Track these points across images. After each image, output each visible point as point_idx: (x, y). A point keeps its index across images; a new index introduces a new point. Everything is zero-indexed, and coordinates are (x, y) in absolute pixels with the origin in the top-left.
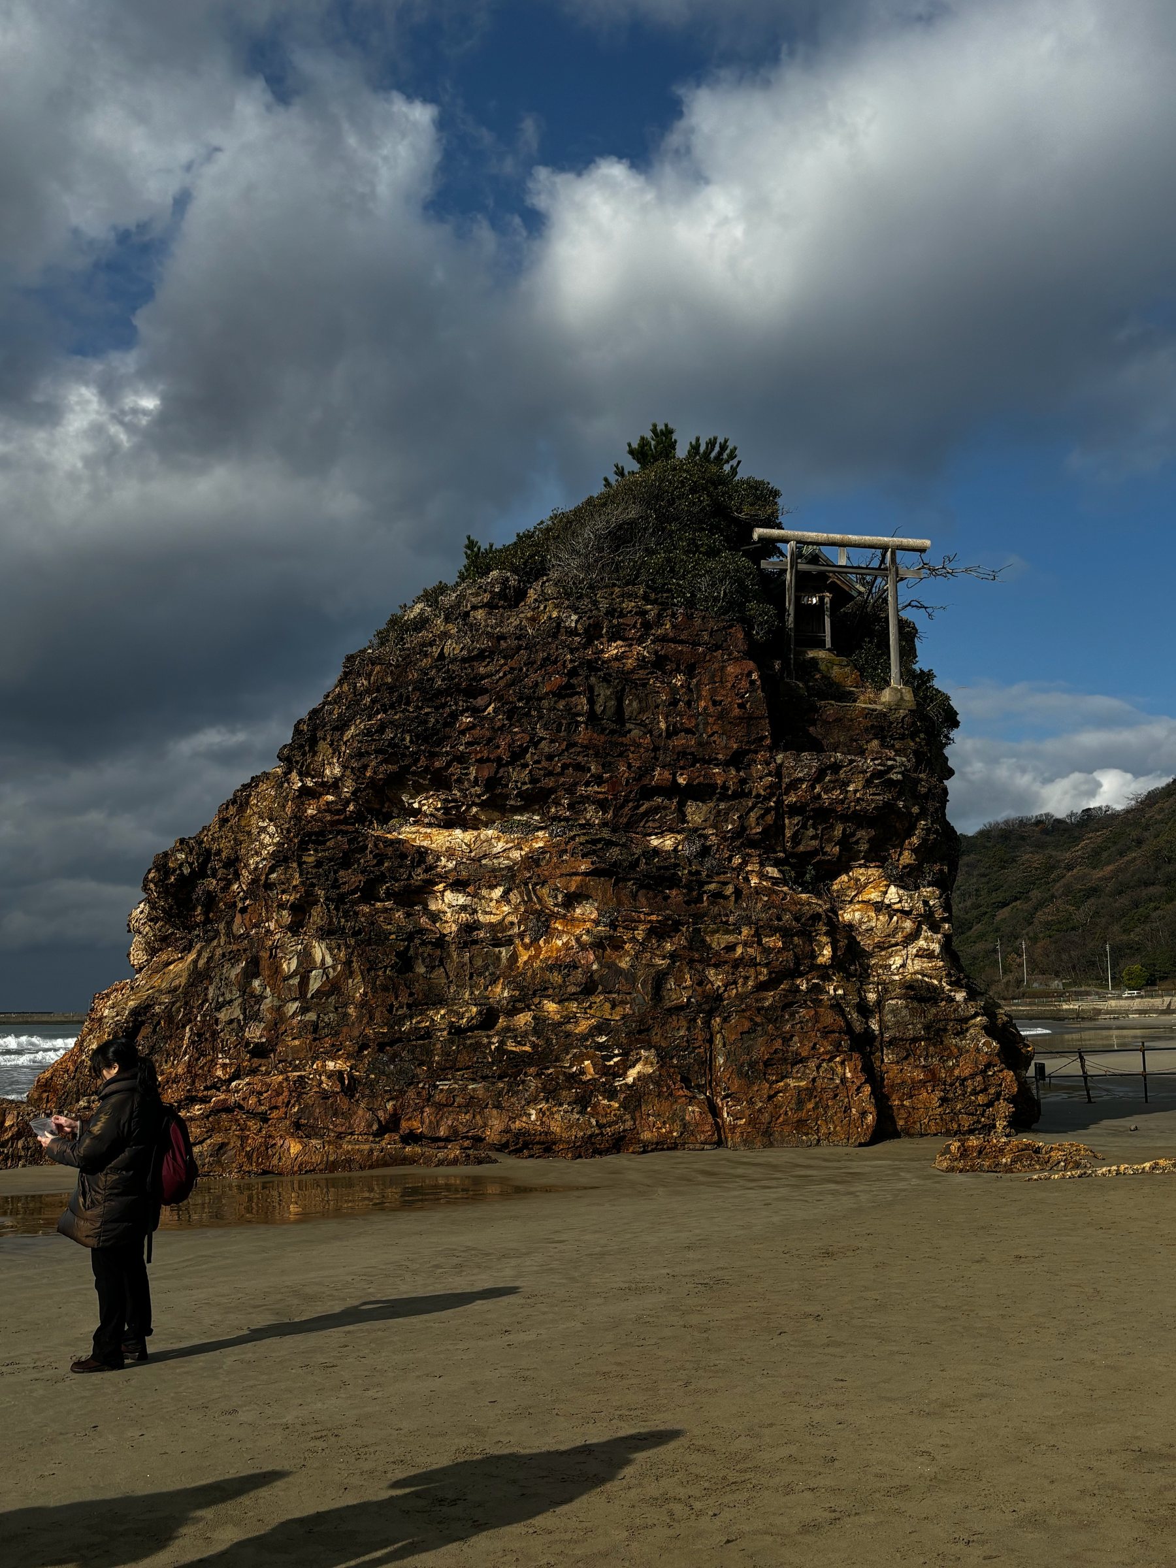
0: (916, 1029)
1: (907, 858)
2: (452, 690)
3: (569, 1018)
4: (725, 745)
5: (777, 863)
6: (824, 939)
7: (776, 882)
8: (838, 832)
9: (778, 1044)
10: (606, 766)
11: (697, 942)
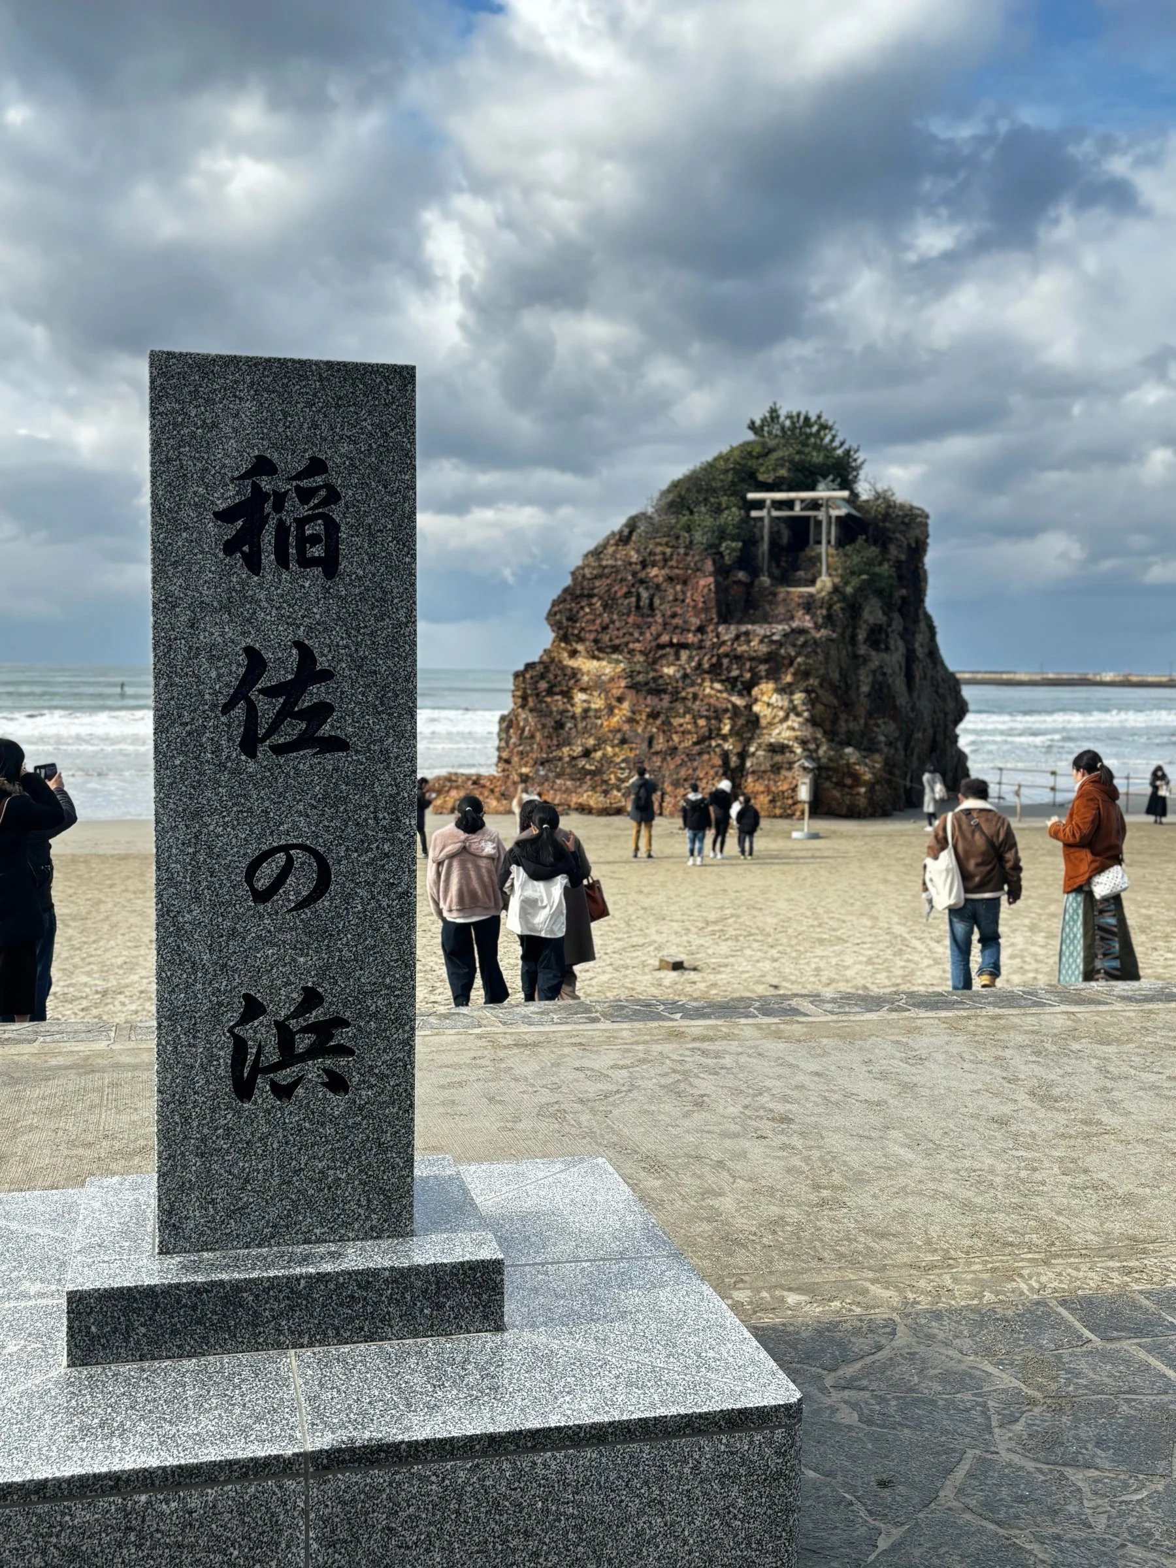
0: (767, 766)
1: (789, 678)
2: (582, 596)
3: (615, 755)
4: (695, 622)
5: (722, 681)
6: (727, 721)
7: (720, 691)
8: (748, 665)
9: (690, 771)
10: (641, 634)
11: (667, 723)
